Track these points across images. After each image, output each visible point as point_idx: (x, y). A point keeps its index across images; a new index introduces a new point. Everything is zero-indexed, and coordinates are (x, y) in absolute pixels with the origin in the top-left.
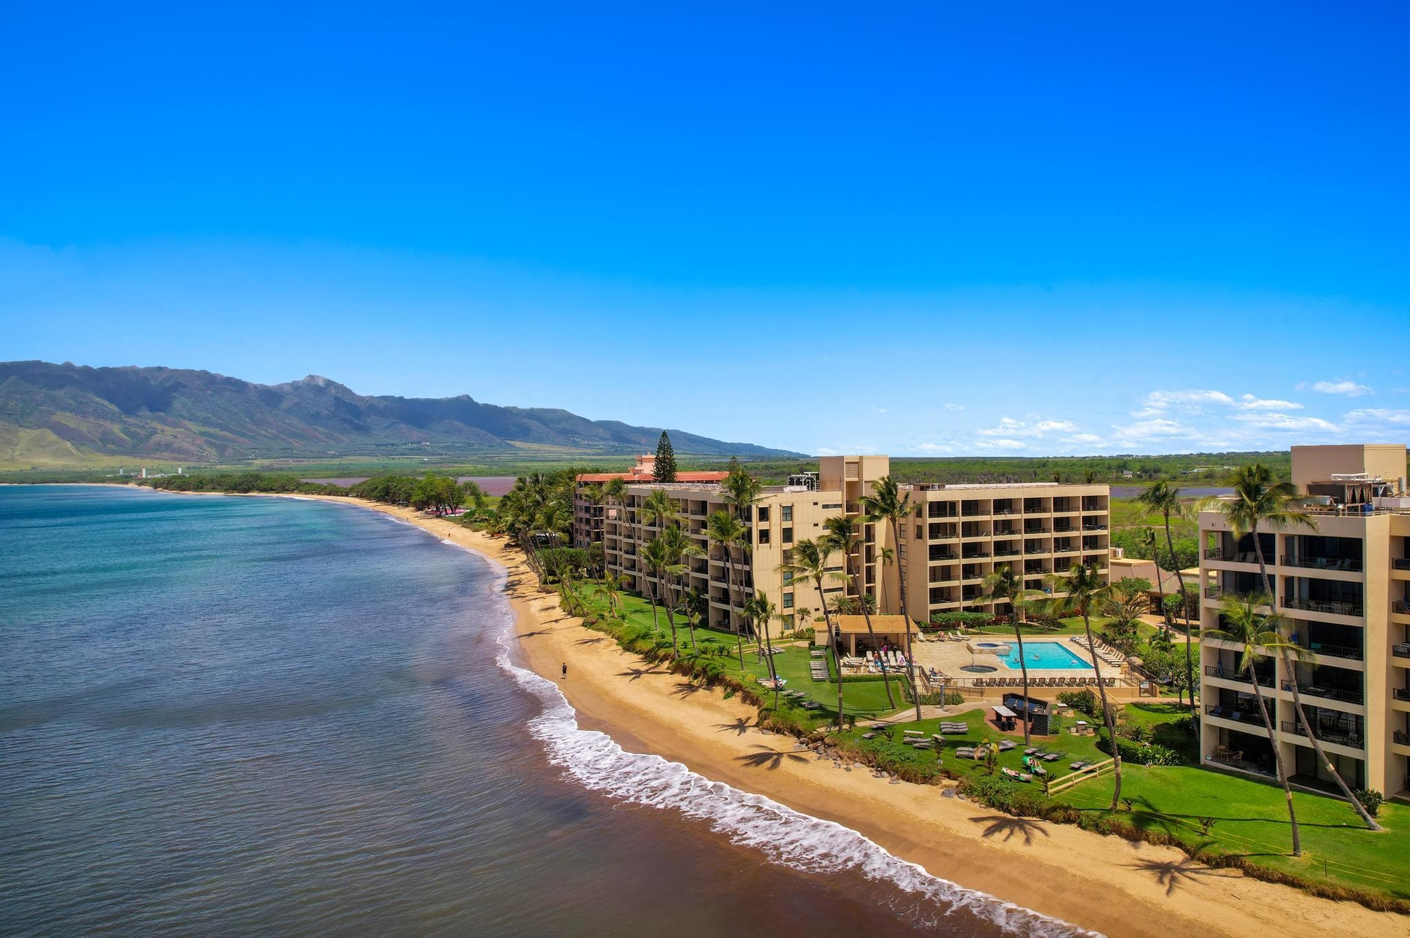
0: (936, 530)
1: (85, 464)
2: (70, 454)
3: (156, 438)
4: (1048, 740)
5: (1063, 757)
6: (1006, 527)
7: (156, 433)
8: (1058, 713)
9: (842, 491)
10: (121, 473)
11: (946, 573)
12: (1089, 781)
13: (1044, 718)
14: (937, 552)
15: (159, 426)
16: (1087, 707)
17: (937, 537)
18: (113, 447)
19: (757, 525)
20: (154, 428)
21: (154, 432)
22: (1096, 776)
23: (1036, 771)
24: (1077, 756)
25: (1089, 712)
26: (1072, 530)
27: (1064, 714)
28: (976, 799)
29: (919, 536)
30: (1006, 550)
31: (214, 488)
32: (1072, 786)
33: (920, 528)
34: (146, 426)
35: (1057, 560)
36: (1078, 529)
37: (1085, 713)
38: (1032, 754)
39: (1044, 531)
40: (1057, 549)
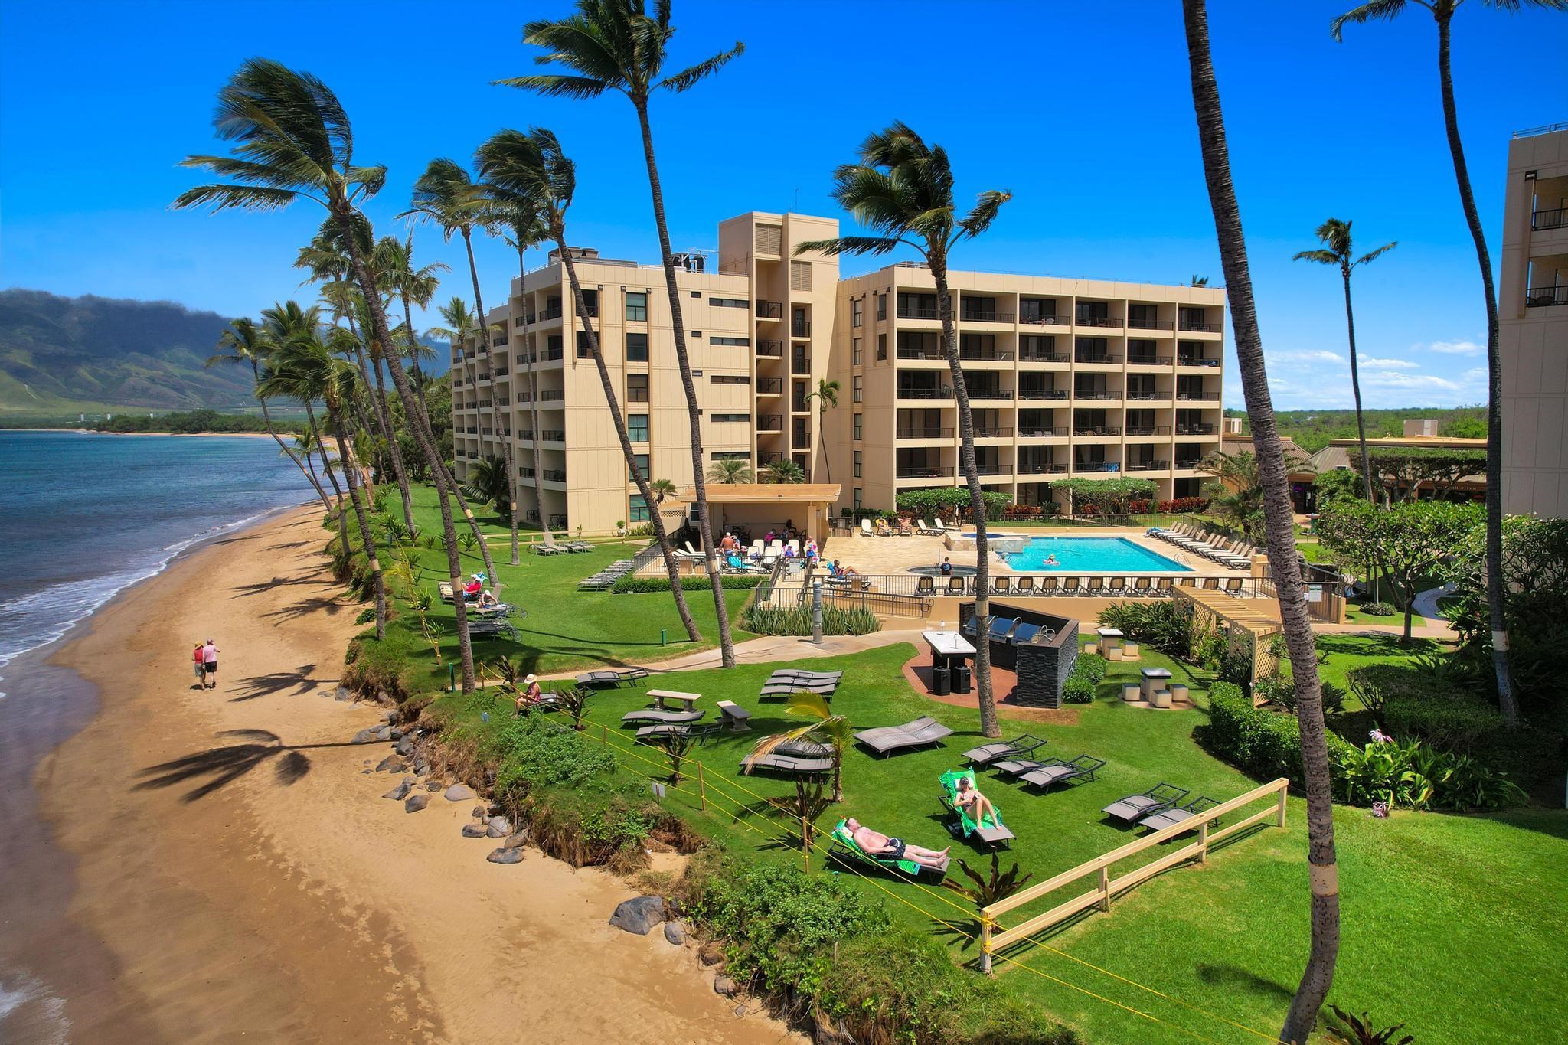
0: (911, 343)
1: (46, 410)
2: (30, 400)
3: (130, 381)
4: (1053, 722)
5: (1089, 776)
6: (1045, 347)
7: (130, 375)
8: (1100, 652)
9: (749, 275)
10: (83, 419)
11: (932, 423)
12: (1169, 881)
13: (1048, 657)
14: (913, 383)
15: (133, 368)
16: (1176, 638)
17: (915, 356)
18: (79, 391)
19: (570, 324)
20: (126, 370)
21: (128, 374)
22: (1196, 859)
23: (975, 834)
24: (1135, 772)
25: (1178, 648)
26: (1161, 363)
27: (1114, 654)
28: (716, 948)
29: (882, 355)
30: (1042, 388)
31: (161, 429)
32: (1095, 907)
33: (883, 339)
34: (118, 367)
35: (1132, 414)
36: (1170, 362)
37: (1166, 652)
38: (988, 765)
39: (1110, 360)
40: (1133, 394)
